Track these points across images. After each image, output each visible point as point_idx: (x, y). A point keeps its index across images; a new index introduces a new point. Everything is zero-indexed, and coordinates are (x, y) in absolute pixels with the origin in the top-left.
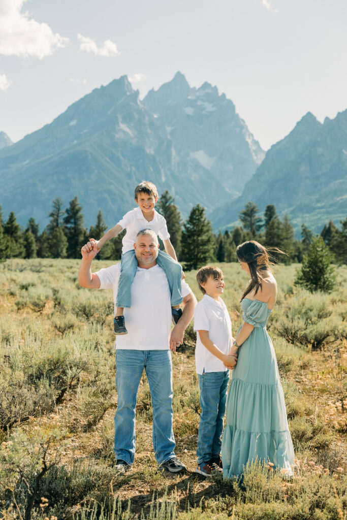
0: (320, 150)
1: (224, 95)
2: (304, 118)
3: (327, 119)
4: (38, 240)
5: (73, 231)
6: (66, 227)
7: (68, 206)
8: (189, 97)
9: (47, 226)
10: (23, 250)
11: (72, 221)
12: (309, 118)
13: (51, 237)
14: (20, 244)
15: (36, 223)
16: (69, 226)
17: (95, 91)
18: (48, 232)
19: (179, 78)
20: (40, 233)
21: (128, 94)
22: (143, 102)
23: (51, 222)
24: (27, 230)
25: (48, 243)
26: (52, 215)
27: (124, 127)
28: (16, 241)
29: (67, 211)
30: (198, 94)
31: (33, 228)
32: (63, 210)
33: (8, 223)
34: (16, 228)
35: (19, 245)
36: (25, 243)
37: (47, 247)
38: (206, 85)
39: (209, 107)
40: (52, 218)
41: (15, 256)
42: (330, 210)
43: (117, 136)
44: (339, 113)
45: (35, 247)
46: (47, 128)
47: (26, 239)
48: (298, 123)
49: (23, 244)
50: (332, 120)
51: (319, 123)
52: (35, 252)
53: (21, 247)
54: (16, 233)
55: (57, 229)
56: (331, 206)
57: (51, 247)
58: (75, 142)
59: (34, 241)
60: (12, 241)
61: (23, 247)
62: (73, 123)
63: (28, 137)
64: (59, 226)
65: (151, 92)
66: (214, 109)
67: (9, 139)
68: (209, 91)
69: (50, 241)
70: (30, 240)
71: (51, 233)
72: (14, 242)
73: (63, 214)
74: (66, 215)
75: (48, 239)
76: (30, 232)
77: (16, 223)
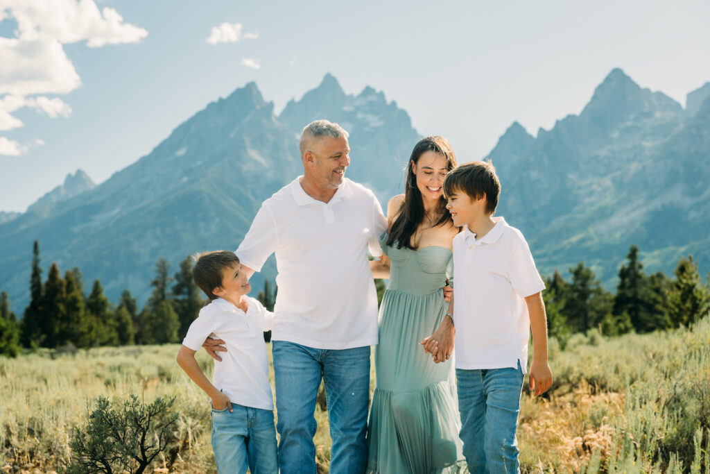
0: (534, 174)
1: (394, 103)
2: (509, 130)
3: (541, 130)
4: (137, 320)
5: (186, 305)
6: (177, 301)
7: (179, 270)
8: (346, 109)
9: (150, 300)
10: (115, 334)
11: (185, 290)
12: (516, 131)
13: (154, 315)
14: (110, 325)
15: (133, 296)
16: (180, 297)
17: (212, 106)
18: (150, 309)
19: (330, 82)
20: (138, 312)
21: (258, 107)
22: (280, 119)
23: (155, 293)
24: (120, 308)
25: (152, 325)
26: (155, 283)
27: (254, 154)
28: (105, 322)
29: (177, 276)
30: (357, 103)
31: (129, 304)
32: (171, 276)
33: (91, 297)
34: (104, 304)
35: (108, 328)
36: (117, 324)
37: (149, 330)
38: (368, 91)
39: (374, 121)
40: (155, 289)
41: (103, 344)
42: (555, 258)
43: (245, 168)
44: (558, 122)
45: (132, 330)
46: (144, 162)
47: (119, 319)
48: (502, 138)
49: (114, 326)
50: (549, 132)
51: (530, 137)
52: (132, 337)
53: (111, 331)
54: (104, 310)
55: (164, 303)
56: (555, 253)
57: (155, 329)
58: (185, 179)
59: (130, 321)
60: (98, 322)
61: (114, 330)
62: (182, 152)
63: (116, 176)
64: (167, 298)
65: (291, 104)
66: (381, 123)
67: (90, 180)
68: (372, 98)
69: (153, 321)
70: (124, 321)
71: (155, 310)
72: (101, 323)
73: (172, 281)
74: (175, 283)
75: (151, 318)
76: (124, 310)
77: (104, 295)
